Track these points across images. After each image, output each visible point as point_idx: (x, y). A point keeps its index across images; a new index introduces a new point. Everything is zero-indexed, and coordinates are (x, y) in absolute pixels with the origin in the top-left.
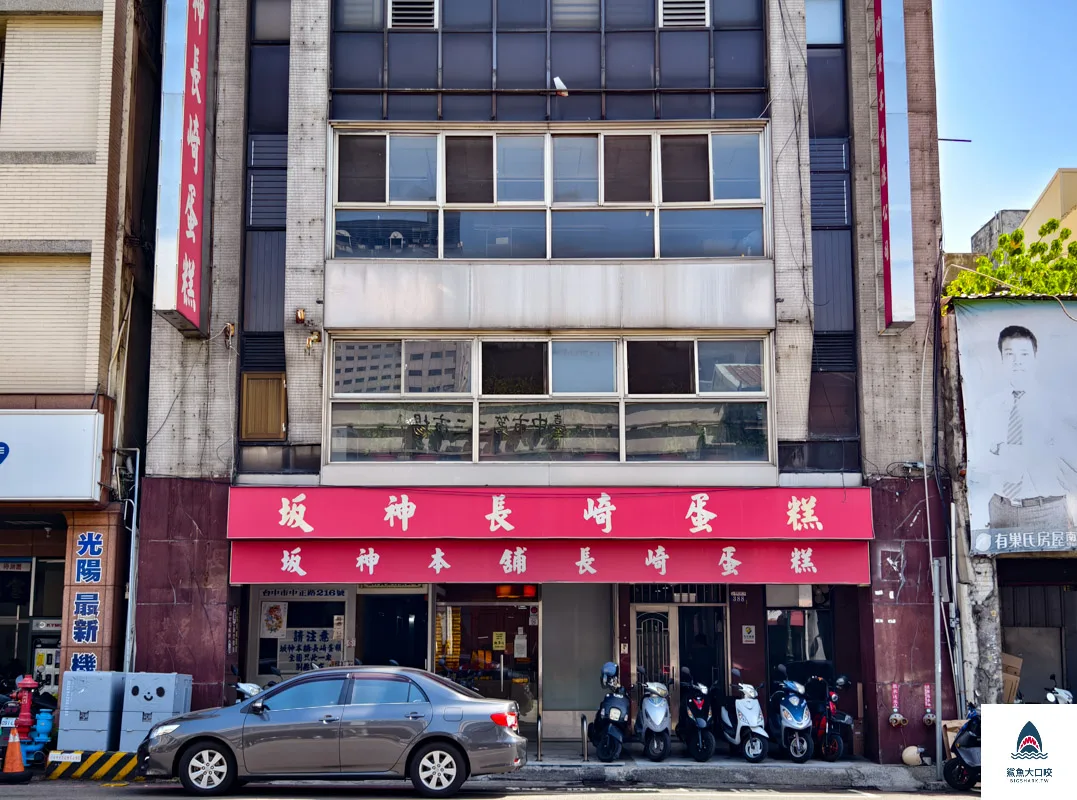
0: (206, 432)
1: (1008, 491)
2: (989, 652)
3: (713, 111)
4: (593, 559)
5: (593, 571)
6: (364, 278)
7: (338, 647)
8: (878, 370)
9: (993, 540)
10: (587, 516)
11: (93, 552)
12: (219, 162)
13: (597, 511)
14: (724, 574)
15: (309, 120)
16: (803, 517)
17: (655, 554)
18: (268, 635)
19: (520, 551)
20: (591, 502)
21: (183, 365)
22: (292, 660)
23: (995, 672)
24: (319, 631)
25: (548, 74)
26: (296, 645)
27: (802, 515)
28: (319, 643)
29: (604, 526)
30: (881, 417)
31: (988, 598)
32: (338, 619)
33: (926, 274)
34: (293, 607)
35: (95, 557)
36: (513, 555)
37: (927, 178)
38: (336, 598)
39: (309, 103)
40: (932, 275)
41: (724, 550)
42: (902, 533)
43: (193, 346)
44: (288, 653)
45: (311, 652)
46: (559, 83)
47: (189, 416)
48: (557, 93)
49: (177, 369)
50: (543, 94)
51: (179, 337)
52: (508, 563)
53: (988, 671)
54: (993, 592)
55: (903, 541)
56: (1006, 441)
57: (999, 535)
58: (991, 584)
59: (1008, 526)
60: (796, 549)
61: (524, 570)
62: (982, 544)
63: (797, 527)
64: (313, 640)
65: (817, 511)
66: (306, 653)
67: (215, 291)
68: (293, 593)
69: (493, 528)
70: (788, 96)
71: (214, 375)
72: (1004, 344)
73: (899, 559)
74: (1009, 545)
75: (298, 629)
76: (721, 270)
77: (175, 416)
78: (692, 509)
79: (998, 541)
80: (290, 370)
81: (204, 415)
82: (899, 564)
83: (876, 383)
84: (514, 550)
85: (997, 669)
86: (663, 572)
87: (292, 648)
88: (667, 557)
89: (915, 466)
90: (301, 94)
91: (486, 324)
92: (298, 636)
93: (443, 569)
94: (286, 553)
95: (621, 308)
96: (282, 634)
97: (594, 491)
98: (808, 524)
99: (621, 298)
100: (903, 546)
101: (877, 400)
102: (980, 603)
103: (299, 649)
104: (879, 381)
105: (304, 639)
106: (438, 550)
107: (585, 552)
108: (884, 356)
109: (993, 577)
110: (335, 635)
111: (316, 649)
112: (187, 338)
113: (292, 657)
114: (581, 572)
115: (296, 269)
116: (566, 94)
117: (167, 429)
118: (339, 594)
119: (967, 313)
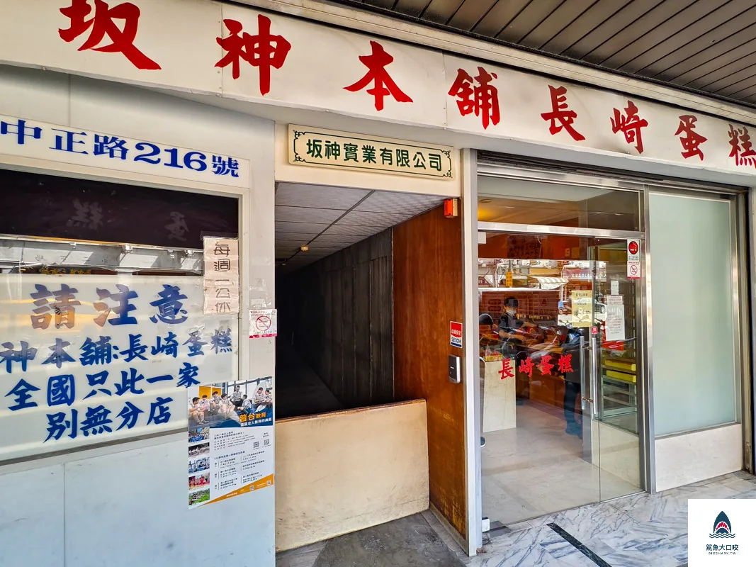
32: (219, 250)
45: (116, 367)
66: (95, 368)
111: (135, 349)
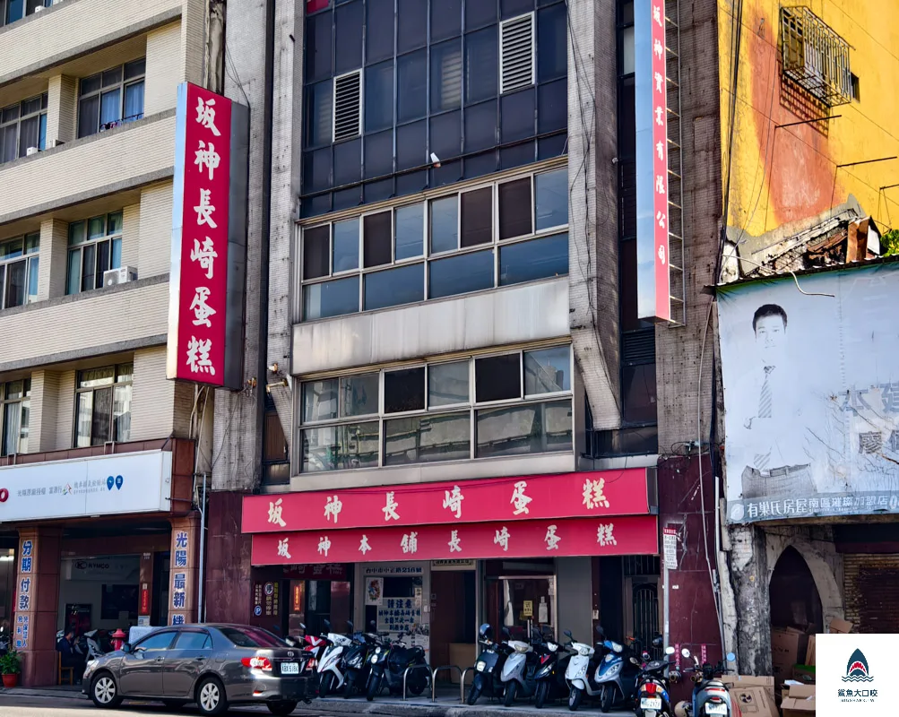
0: (241, 458)
1: (758, 462)
2: (748, 615)
3: (536, 156)
4: (459, 540)
5: (459, 549)
6: (312, 333)
7: (418, 613)
8: (668, 360)
9: (746, 509)
10: (445, 506)
11: (183, 546)
12: (249, 263)
13: (452, 500)
14: (548, 548)
15: (281, 224)
16: (594, 497)
17: (500, 534)
18: (370, 602)
19: (413, 535)
20: (447, 493)
21: (230, 410)
22: (387, 622)
23: (753, 634)
24: (405, 599)
25: (427, 152)
26: (389, 610)
27: (594, 494)
28: (405, 610)
29: (456, 513)
30: (670, 402)
31: (747, 565)
32: (418, 590)
33: (709, 265)
34: (387, 581)
35: (183, 549)
36: (409, 538)
37: (711, 176)
38: (415, 574)
39: (281, 211)
40: (713, 266)
41: (549, 528)
42: (685, 507)
43: (235, 397)
44: (384, 616)
45: (400, 617)
46: (434, 158)
47: (233, 447)
48: (433, 165)
49: (227, 414)
50: (423, 169)
51: (228, 393)
52: (406, 545)
53: (748, 633)
54: (752, 558)
55: (686, 514)
56: (757, 415)
57: (751, 505)
58: (750, 551)
59: (759, 496)
60: (601, 525)
61: (415, 550)
62: (736, 514)
63: (590, 506)
64: (401, 607)
65: (605, 492)
66: (397, 617)
67: (246, 355)
68: (387, 570)
69: (387, 518)
70: (581, 131)
71: (245, 416)
72: (758, 324)
73: (682, 531)
74: (759, 514)
75: (391, 599)
76: (533, 291)
77: (226, 447)
78: (515, 495)
79: (750, 510)
80: (278, 408)
81: (240, 445)
82: (682, 535)
83: (667, 372)
84: (409, 534)
85: (755, 631)
86: (506, 549)
87: (386, 613)
88: (509, 536)
89: (692, 445)
90: (277, 205)
91: (381, 360)
92: (391, 604)
93: (367, 551)
94: (280, 542)
95: (464, 333)
96: (380, 602)
97: (448, 485)
98: (598, 502)
99: (465, 326)
100: (685, 518)
101: (667, 387)
102: (741, 569)
103: (391, 614)
104: (669, 369)
105: (395, 606)
106: (364, 536)
107: (454, 534)
108: (673, 346)
109: (752, 544)
110: (416, 603)
111: (403, 614)
112: (232, 391)
113: (387, 619)
114: (452, 550)
115: (273, 335)
116: (439, 165)
117: (222, 456)
118: (418, 571)
119: (727, 298)
